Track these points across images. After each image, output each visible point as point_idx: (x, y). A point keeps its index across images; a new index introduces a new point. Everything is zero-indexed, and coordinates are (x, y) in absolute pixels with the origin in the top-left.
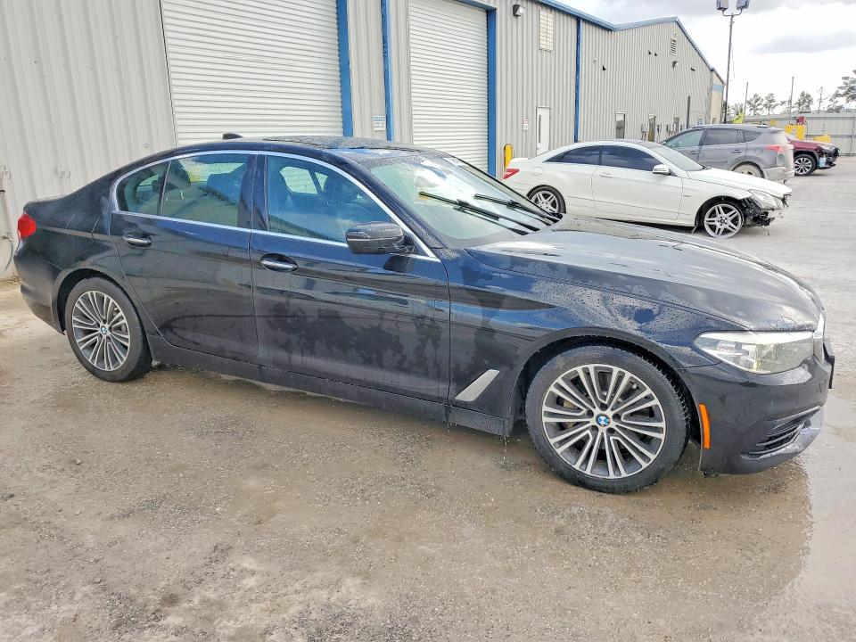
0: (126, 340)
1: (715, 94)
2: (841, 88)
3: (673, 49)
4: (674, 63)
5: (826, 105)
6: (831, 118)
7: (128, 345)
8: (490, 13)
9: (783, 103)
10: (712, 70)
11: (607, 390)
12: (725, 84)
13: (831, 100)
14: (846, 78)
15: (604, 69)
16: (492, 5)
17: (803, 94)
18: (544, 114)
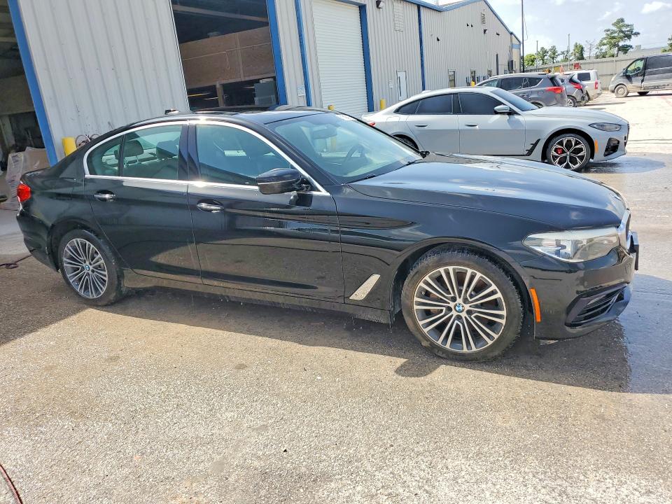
0: (105, 276)
1: (515, 51)
2: (605, 38)
3: (483, 22)
4: (485, 31)
5: (595, 52)
6: (598, 63)
7: (106, 279)
8: (362, 8)
9: (563, 53)
10: (511, 34)
11: (463, 285)
12: (521, 43)
13: (598, 48)
14: (608, 31)
15: (438, 40)
16: (363, 2)
17: (576, 46)
18: (402, 75)
